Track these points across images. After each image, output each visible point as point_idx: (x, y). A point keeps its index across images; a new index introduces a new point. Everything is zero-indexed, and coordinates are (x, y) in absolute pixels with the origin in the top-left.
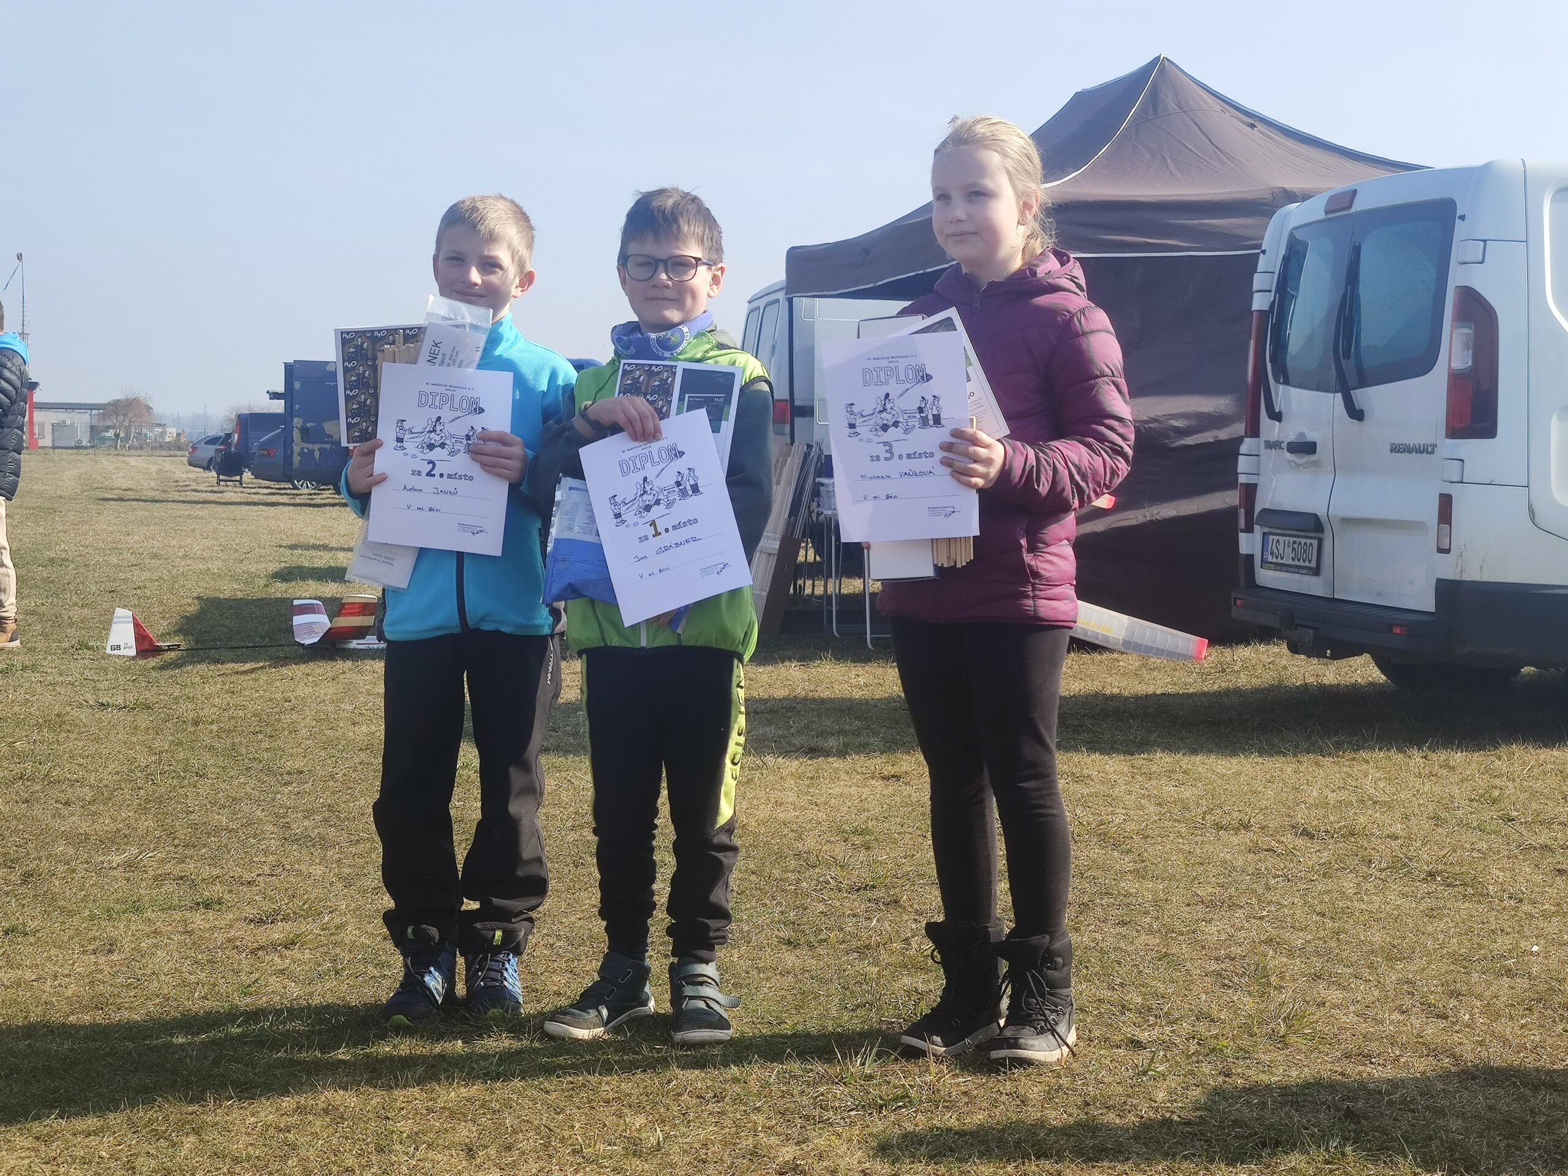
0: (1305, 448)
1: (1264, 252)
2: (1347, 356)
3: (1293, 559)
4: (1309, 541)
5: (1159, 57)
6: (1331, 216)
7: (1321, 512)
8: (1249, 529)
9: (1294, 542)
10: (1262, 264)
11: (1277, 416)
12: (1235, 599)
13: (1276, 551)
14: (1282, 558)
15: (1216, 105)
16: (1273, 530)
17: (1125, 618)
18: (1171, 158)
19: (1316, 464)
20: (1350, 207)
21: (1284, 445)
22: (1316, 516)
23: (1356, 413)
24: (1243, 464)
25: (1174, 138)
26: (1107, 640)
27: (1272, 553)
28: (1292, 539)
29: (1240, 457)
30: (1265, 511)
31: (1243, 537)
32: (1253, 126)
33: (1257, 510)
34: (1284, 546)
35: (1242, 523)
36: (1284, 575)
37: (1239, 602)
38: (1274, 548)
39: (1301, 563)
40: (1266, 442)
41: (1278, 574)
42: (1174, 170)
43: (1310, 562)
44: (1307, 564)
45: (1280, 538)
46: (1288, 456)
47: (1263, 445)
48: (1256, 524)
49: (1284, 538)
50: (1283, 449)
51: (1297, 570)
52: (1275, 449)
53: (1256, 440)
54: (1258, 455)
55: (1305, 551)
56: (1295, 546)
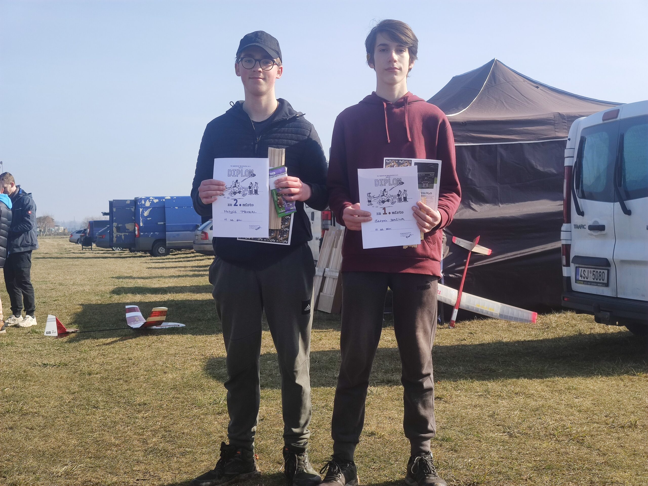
0: (598, 228)
1: (569, 139)
2: (620, 185)
3: (594, 279)
4: (602, 271)
5: (494, 59)
6: (605, 122)
7: (609, 257)
8: (568, 265)
9: (594, 271)
10: (568, 145)
11: (581, 213)
12: (564, 298)
13: (583, 275)
14: (587, 278)
15: (522, 80)
16: (581, 266)
17: (499, 304)
19: (605, 235)
20: (617, 117)
21: (587, 227)
22: (606, 259)
23: (627, 212)
24: (563, 235)
25: (505, 93)
26: (492, 314)
27: (581, 276)
28: (592, 270)
29: (562, 232)
30: (576, 257)
31: (565, 270)
32: (537, 87)
33: (572, 256)
34: (588, 273)
35: (564, 262)
36: (588, 286)
37: (566, 299)
39: (598, 281)
40: (575, 225)
41: (584, 286)
42: (508, 107)
43: (603, 280)
44: (601, 281)
45: (585, 269)
46: (589, 232)
47: (573, 227)
48: (572, 263)
49: (588, 269)
50: (585, 228)
51: (596, 284)
52: (581, 228)
53: (569, 224)
54: (571, 231)
55: (600, 275)
56: (594, 273)
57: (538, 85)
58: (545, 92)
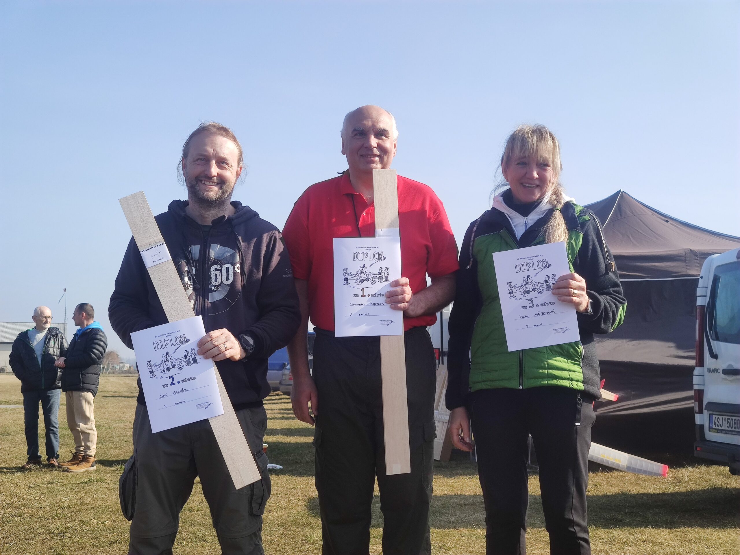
0: (733, 372)
1: (702, 277)
3: (728, 427)
4: (737, 418)
5: (620, 191)
8: (701, 412)
9: (728, 419)
10: (701, 283)
11: (714, 356)
12: (696, 447)
13: (717, 423)
14: (721, 427)
15: (649, 212)
17: (626, 455)
18: (632, 236)
21: (720, 371)
24: (696, 380)
25: (632, 227)
26: (618, 465)
27: (715, 424)
28: (727, 417)
29: (694, 377)
30: (710, 404)
31: (698, 417)
32: (667, 221)
33: (705, 403)
34: (723, 421)
35: (697, 409)
36: (723, 435)
37: (698, 449)
38: (716, 421)
39: (733, 429)
40: (708, 369)
41: (718, 434)
42: (635, 242)
43: (738, 428)
44: (737, 430)
45: (719, 417)
46: (723, 376)
47: (706, 371)
48: (705, 409)
49: (722, 417)
50: (719, 372)
51: (731, 433)
52: (714, 372)
53: (702, 368)
54: (704, 376)
55: (735, 423)
57: (667, 219)
58: (676, 226)
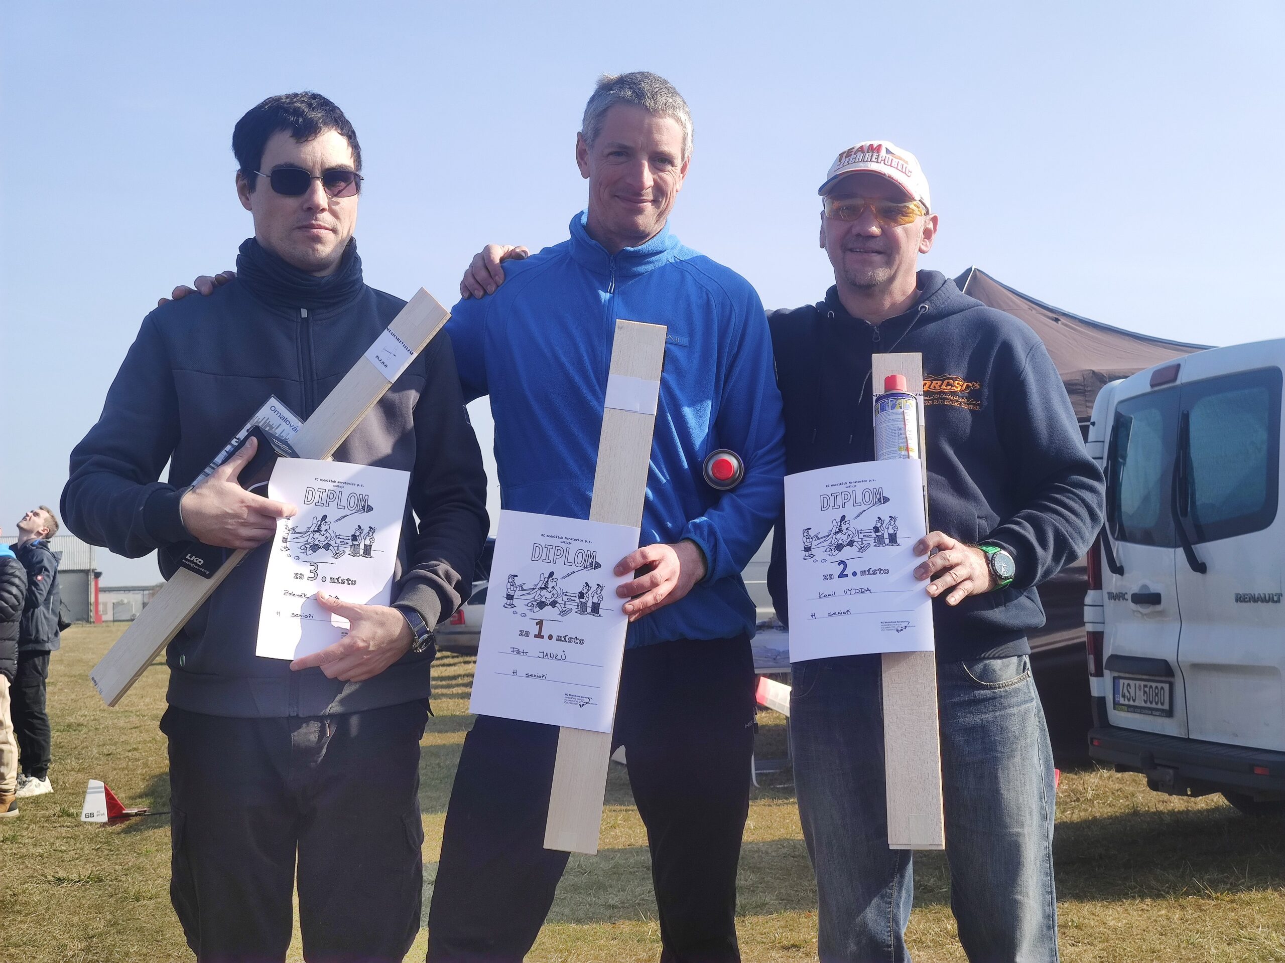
0: (1149, 599)
1: (1093, 424)
2: (1185, 513)
3: (1145, 702)
4: (1160, 685)
5: (971, 269)
6: (1157, 388)
7: (1170, 657)
8: (1099, 673)
9: (1145, 686)
10: (1092, 434)
11: (1118, 570)
12: (1092, 739)
13: (1127, 694)
14: (1134, 701)
15: (1024, 305)
16: (1122, 675)
19: (1161, 613)
20: (1175, 379)
21: (1129, 597)
22: (1165, 662)
23: (1199, 567)
24: (1089, 614)
27: (1124, 696)
28: (1143, 683)
29: (1086, 608)
30: (1113, 657)
31: (1094, 681)
32: (1057, 320)
33: (1106, 656)
34: (1135, 690)
35: (1092, 667)
36: (1136, 716)
37: (1095, 742)
38: (1125, 691)
39: (1154, 706)
40: (1109, 593)
41: (1130, 715)
43: (1162, 704)
44: (1159, 706)
45: (1131, 682)
46: (1133, 606)
47: (1106, 596)
48: (1105, 669)
49: (1135, 682)
50: (1127, 600)
51: (1150, 712)
52: (1119, 600)
53: (1099, 592)
54: (1102, 606)
55: (1156, 695)
56: (1146, 689)
57: (1057, 315)
58: (1071, 328)
